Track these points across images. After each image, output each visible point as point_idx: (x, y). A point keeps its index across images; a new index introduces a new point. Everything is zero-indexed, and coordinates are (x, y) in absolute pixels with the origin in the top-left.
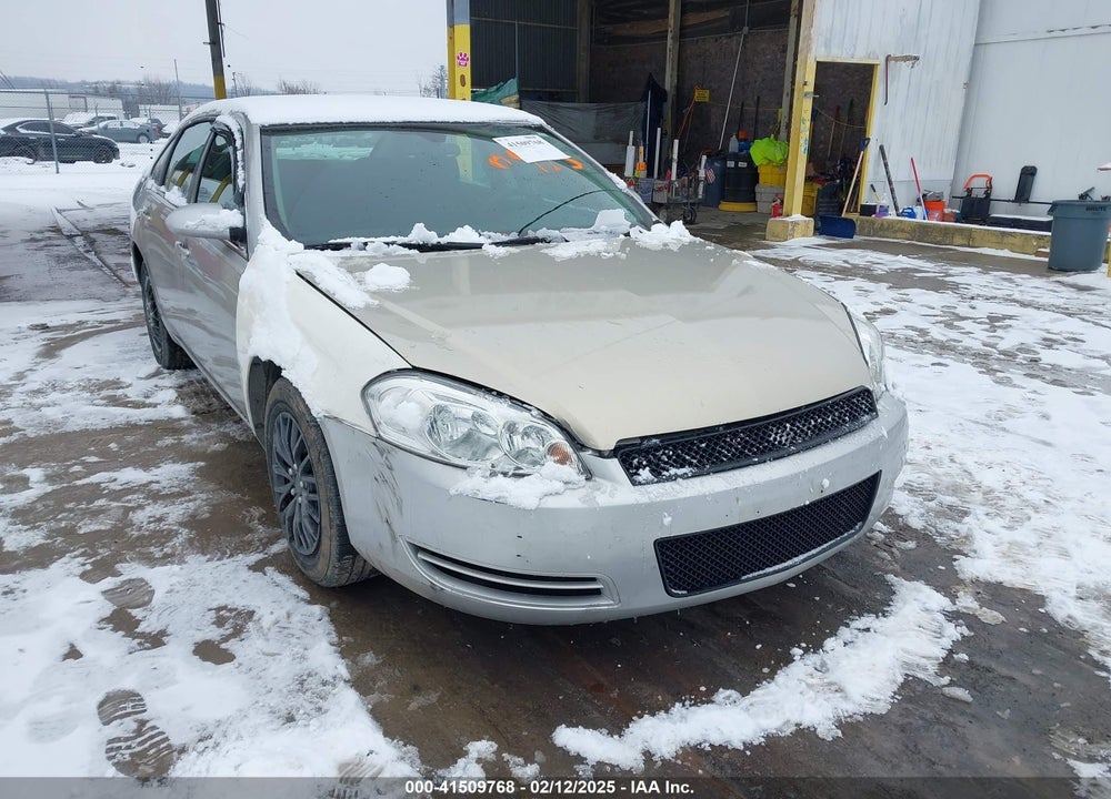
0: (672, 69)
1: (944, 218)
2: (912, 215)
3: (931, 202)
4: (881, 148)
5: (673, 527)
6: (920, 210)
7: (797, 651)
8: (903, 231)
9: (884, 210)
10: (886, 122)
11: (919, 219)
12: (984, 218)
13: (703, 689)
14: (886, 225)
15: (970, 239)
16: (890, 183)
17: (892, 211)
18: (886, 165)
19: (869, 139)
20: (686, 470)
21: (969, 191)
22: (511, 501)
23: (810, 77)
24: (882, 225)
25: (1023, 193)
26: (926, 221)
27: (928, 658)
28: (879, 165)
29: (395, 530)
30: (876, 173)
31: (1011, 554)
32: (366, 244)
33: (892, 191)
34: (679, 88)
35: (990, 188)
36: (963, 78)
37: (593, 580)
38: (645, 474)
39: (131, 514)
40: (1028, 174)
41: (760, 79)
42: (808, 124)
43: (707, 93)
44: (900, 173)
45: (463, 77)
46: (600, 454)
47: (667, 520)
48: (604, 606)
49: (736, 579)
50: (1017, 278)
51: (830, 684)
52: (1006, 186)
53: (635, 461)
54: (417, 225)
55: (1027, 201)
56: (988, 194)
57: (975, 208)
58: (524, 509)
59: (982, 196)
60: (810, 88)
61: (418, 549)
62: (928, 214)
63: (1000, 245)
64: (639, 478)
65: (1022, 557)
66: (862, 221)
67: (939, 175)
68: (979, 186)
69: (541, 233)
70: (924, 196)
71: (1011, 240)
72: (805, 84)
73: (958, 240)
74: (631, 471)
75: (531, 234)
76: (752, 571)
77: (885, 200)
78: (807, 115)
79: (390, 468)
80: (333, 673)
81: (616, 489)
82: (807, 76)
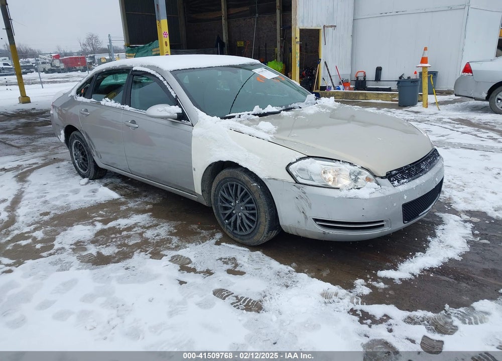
0: (226, 33)
1: (350, 89)
2: (339, 89)
3: (345, 83)
4: (325, 62)
5: (407, 199)
6: (341, 87)
7: (429, 238)
8: (339, 96)
9: (330, 88)
10: (326, 52)
11: (342, 90)
12: (365, 88)
13: (411, 253)
14: (331, 94)
15: (366, 97)
16: (330, 77)
17: (332, 88)
18: (328, 69)
19: (320, 59)
20: (405, 180)
21: (357, 78)
22: (360, 197)
23: (298, 36)
24: (330, 94)
25: (378, 78)
26: (344, 91)
27: (468, 234)
28: (325, 69)
29: (307, 215)
30: (324, 73)
31: (466, 200)
32: (240, 116)
33: (331, 80)
34: (229, 41)
35: (365, 76)
36: (350, 33)
37: (382, 221)
38: (396, 182)
39: (144, 235)
40: (379, 70)
41: (265, 36)
42: (299, 54)
43: (243, 43)
44: (333, 72)
45: (166, 42)
46: (382, 178)
47: (405, 197)
48: (386, 230)
49: (417, 216)
50: (392, 110)
51: (447, 246)
52: (371, 75)
53: (392, 179)
54: (256, 107)
55: (380, 80)
56: (365, 79)
57: (361, 84)
58: (365, 199)
59: (362, 79)
60: (298, 40)
61: (316, 220)
62: (345, 88)
63: (378, 98)
64: (395, 184)
65: (470, 202)
66: (321, 93)
67: (346, 72)
68: (361, 75)
69: (292, 106)
70: (342, 81)
71: (381, 96)
72: (296, 38)
73: (361, 97)
74: (392, 182)
75: (290, 106)
76: (421, 212)
77: (330, 84)
78: (298, 51)
79: (305, 193)
80: (287, 270)
81: (388, 189)
82: (296, 35)
